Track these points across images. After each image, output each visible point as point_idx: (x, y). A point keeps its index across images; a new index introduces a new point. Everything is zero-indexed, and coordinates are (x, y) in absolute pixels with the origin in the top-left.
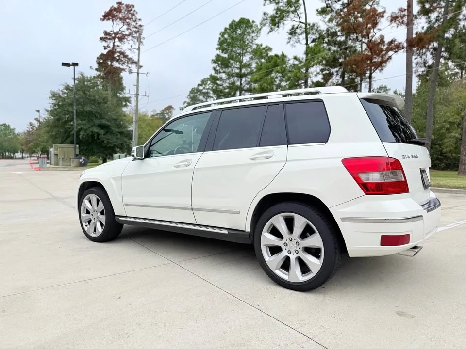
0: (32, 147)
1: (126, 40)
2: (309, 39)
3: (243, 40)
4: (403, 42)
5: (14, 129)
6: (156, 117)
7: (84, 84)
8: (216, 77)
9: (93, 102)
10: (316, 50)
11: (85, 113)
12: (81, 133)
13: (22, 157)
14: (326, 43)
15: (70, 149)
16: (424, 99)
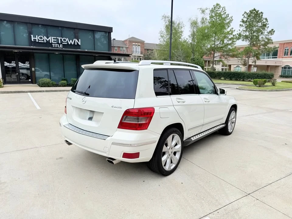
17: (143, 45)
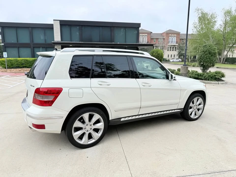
17: (179, 36)
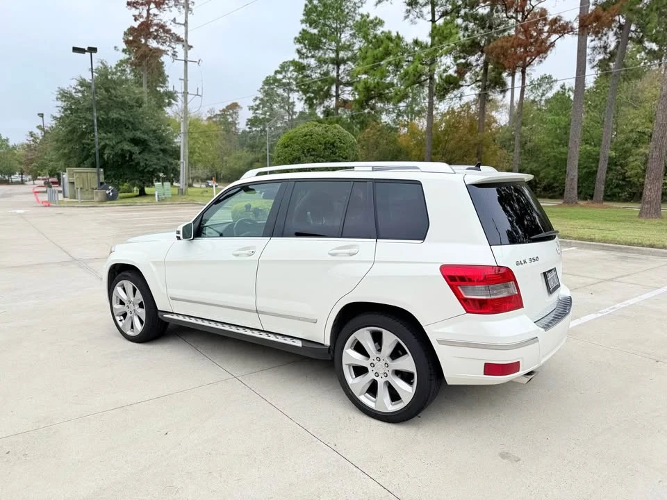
0: (35, 168)
1: (166, 6)
2: (436, 13)
3: (340, 8)
4: (572, 21)
5: (7, 140)
6: (214, 119)
7: (107, 77)
8: (302, 64)
9: (122, 105)
10: (445, 32)
11: (110, 122)
12: (107, 151)
13: (22, 180)
14: (462, 17)
15: (91, 175)
16: (603, 99)
